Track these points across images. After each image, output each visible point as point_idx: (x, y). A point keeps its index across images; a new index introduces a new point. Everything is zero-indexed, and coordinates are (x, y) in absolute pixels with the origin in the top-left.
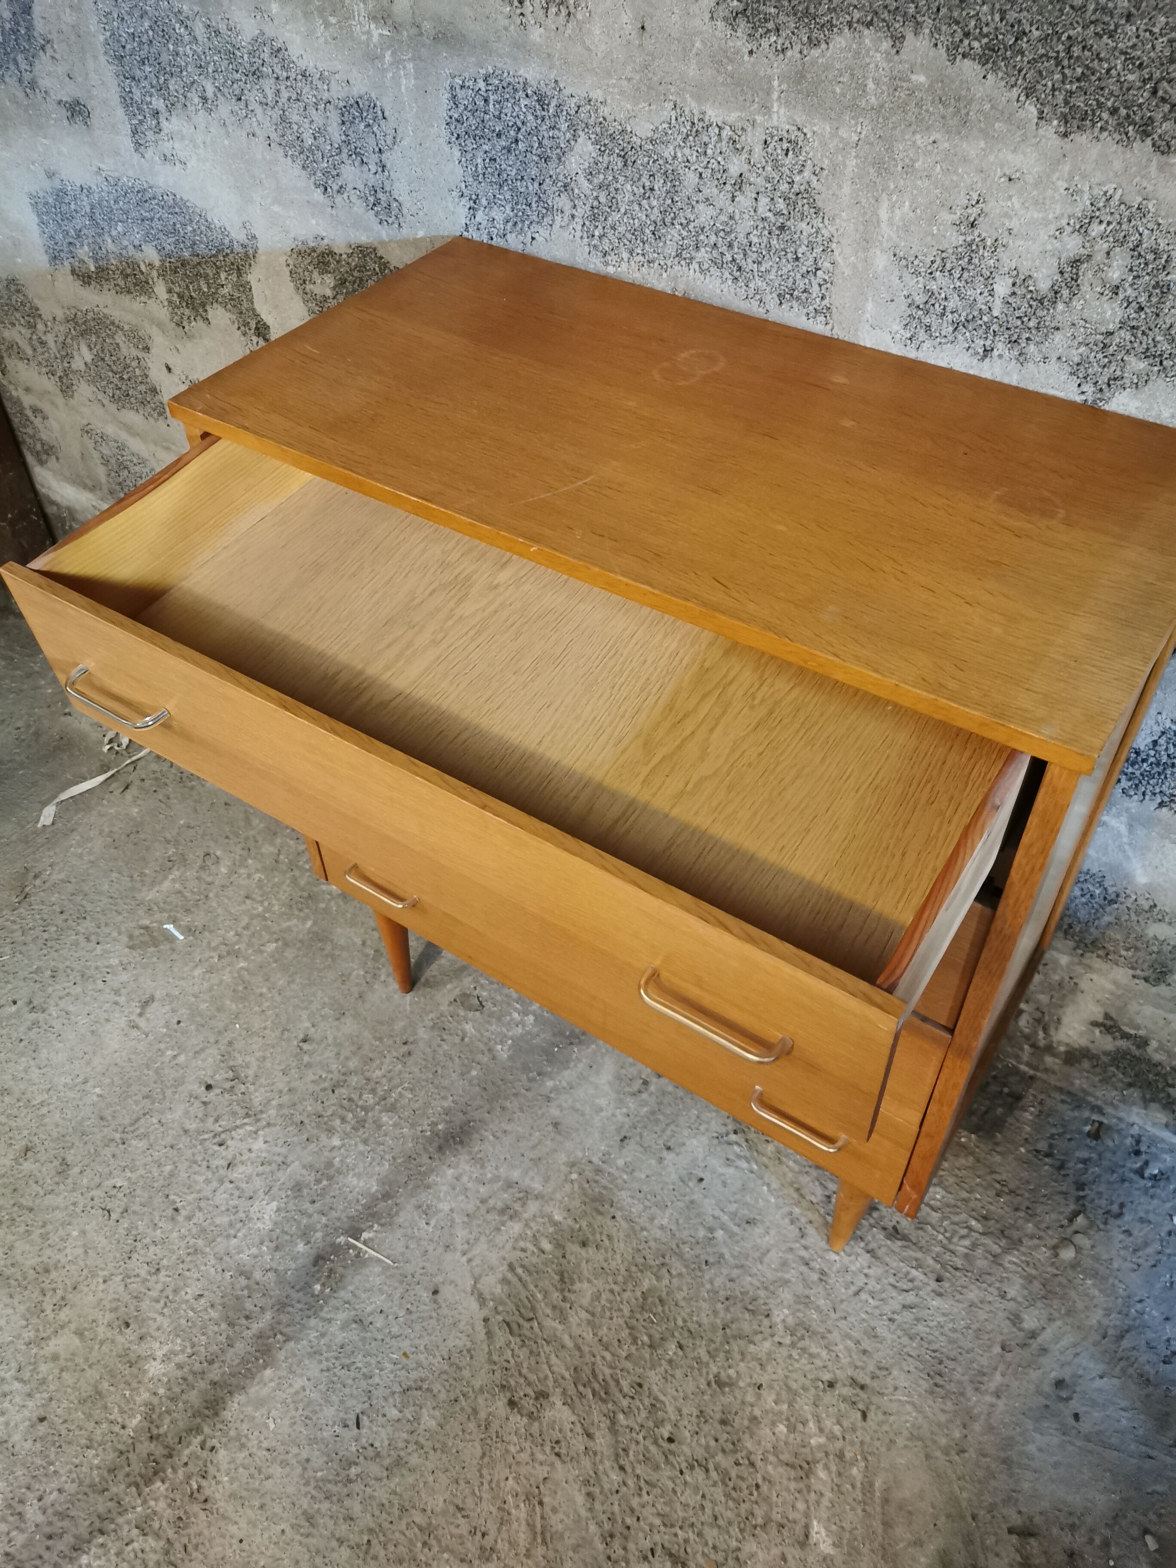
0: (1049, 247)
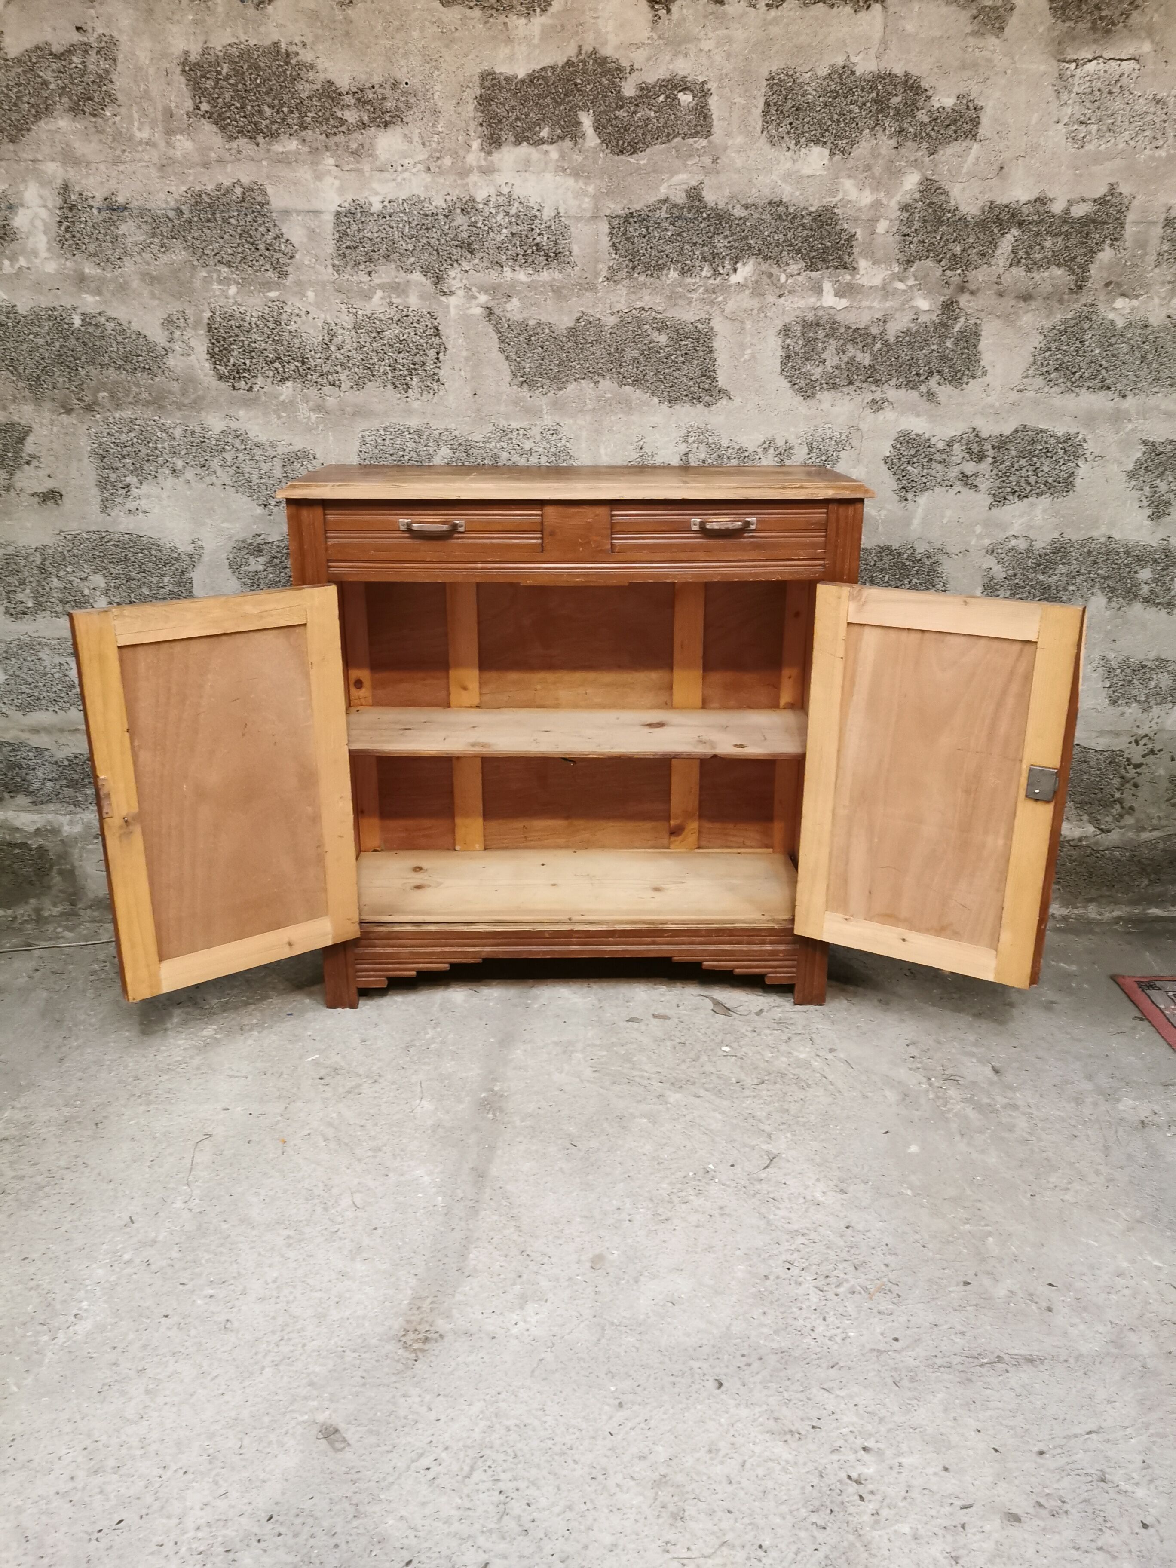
0: (674, 450)
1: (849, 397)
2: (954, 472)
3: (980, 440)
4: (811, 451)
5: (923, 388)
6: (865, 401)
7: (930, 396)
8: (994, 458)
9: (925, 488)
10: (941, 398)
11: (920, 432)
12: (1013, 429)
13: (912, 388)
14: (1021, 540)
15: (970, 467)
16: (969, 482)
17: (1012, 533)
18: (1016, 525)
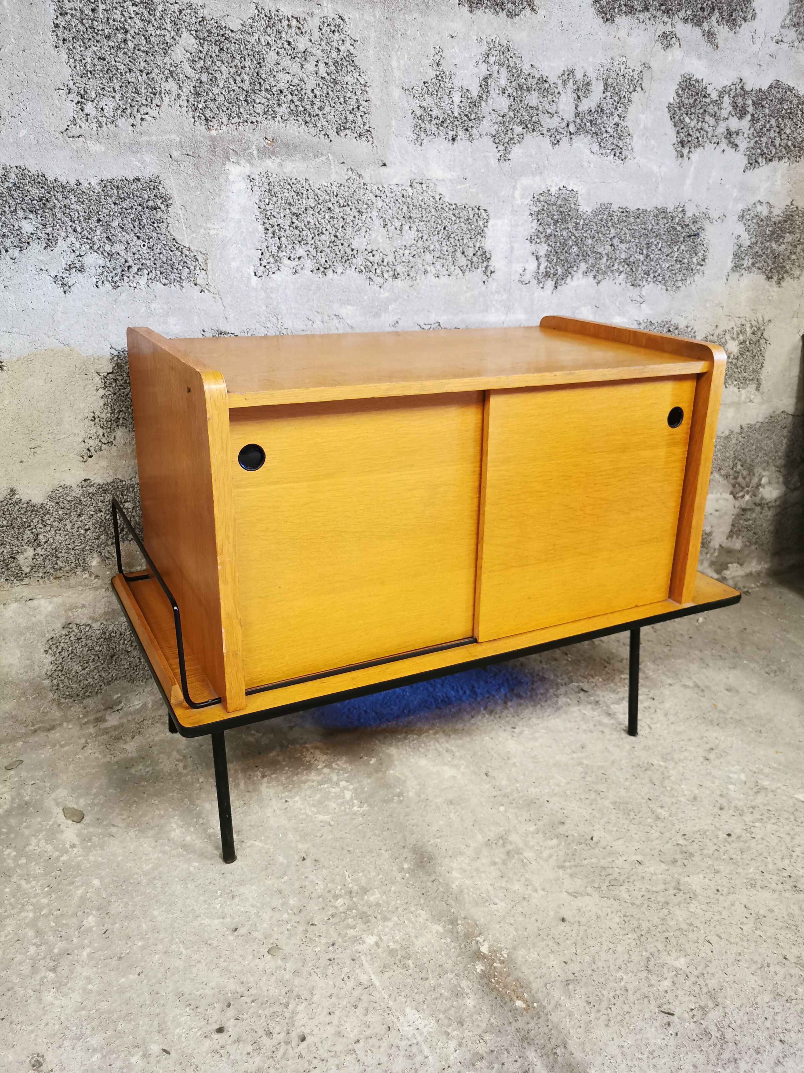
0: (474, 72)
1: (642, 26)
2: (721, 129)
3: (745, 93)
4: (606, 90)
5: (706, 26)
6: (657, 34)
7: (710, 36)
8: (752, 115)
9: (698, 145)
10: (720, 40)
11: (700, 78)
12: (769, 85)
13: (696, 24)
14: (765, 206)
15: (734, 123)
16: (732, 140)
17: (758, 198)
18: (762, 190)
